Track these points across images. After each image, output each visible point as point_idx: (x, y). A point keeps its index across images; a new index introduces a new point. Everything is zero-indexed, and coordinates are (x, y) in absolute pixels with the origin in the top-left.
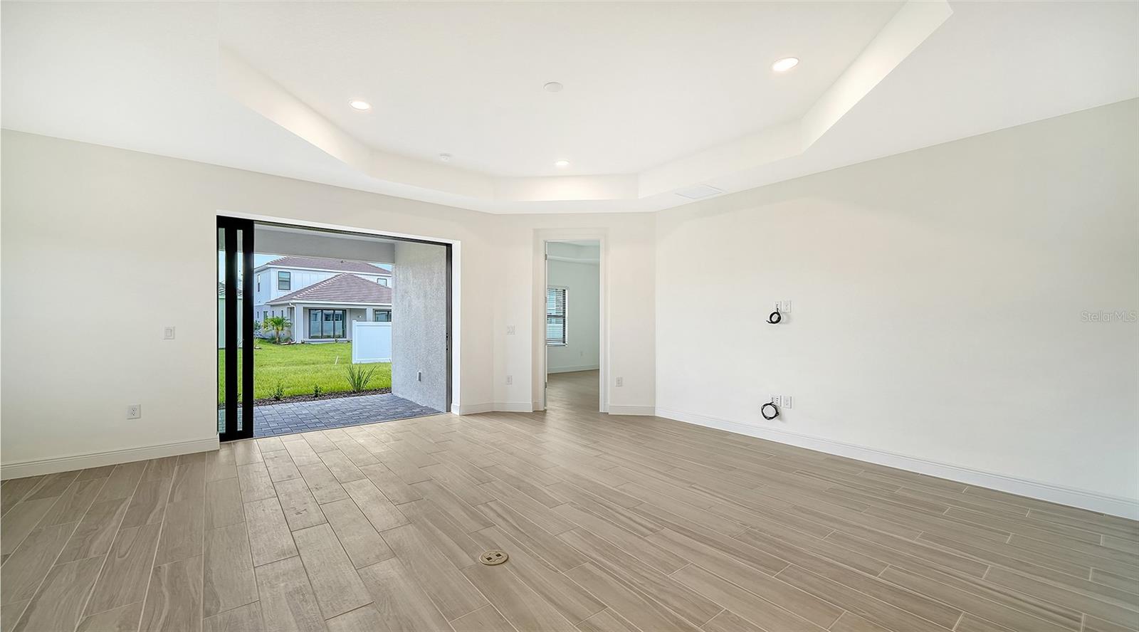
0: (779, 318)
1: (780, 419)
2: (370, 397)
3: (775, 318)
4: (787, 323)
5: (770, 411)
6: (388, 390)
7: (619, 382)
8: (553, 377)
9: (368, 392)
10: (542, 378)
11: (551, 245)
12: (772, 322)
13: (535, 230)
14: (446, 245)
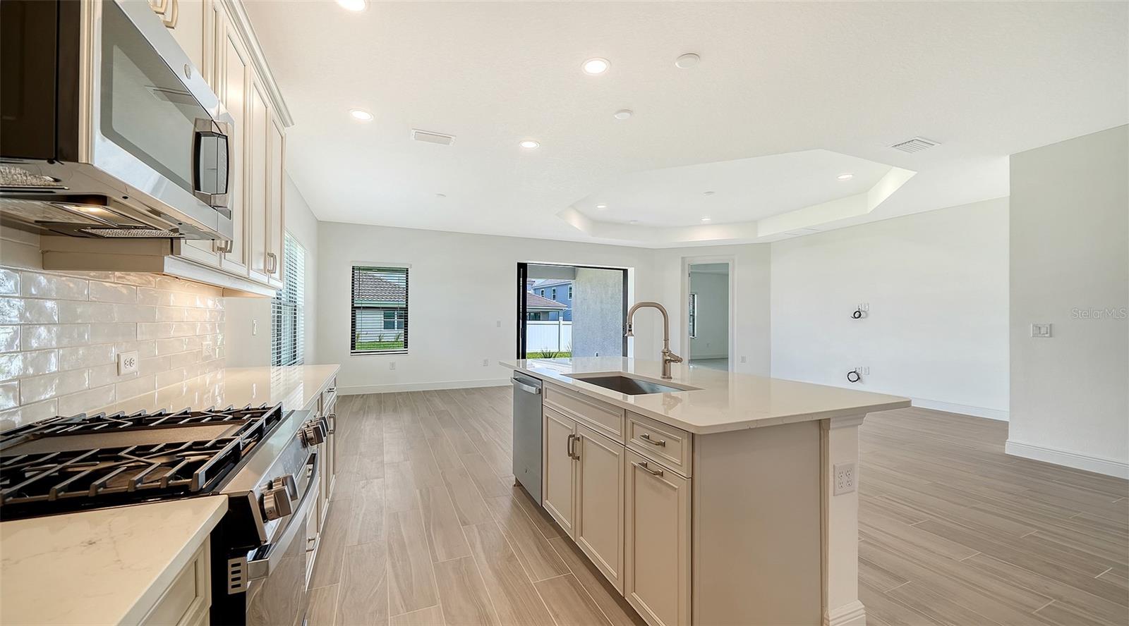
0: (860, 315)
1: (861, 382)
3: (857, 315)
4: (865, 318)
5: (853, 377)
7: (743, 360)
12: (855, 318)
13: (682, 258)
14: (623, 270)
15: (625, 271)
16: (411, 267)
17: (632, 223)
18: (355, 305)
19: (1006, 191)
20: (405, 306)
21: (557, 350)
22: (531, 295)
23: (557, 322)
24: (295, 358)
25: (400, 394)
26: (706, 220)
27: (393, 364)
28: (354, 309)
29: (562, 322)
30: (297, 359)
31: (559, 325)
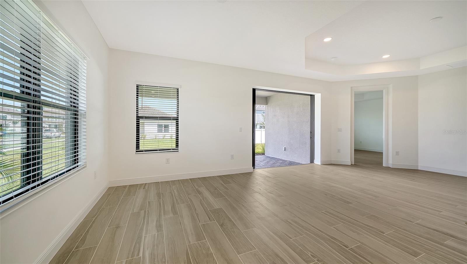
6: (263, 154)
7: (397, 153)
10: (353, 152)
11: (356, 94)
13: (351, 87)
14: (311, 95)
16: (181, 88)
18: (139, 115)
20: (176, 116)
24: (78, 162)
25: (173, 182)
26: (385, 57)
27: (168, 161)
28: (138, 118)
30: (79, 164)
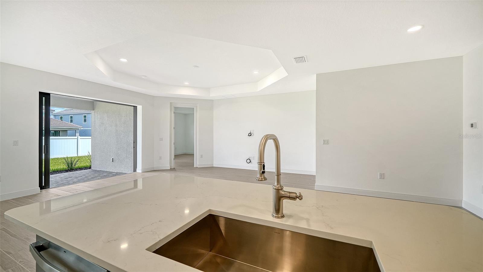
0: (251, 135)
1: (251, 163)
2: (78, 172)
3: (250, 135)
4: (253, 136)
5: (248, 161)
6: (90, 168)
7: (202, 156)
8: (177, 156)
9: (76, 169)
10: (173, 157)
11: (176, 108)
12: (249, 136)
13: (170, 103)
14: (134, 106)
15: (135, 108)
17: (143, 77)
19: (315, 88)
21: (77, 156)
22: (52, 119)
23: (76, 137)
26: (187, 83)
29: (79, 137)
31: (78, 139)
